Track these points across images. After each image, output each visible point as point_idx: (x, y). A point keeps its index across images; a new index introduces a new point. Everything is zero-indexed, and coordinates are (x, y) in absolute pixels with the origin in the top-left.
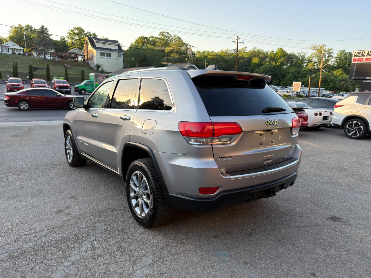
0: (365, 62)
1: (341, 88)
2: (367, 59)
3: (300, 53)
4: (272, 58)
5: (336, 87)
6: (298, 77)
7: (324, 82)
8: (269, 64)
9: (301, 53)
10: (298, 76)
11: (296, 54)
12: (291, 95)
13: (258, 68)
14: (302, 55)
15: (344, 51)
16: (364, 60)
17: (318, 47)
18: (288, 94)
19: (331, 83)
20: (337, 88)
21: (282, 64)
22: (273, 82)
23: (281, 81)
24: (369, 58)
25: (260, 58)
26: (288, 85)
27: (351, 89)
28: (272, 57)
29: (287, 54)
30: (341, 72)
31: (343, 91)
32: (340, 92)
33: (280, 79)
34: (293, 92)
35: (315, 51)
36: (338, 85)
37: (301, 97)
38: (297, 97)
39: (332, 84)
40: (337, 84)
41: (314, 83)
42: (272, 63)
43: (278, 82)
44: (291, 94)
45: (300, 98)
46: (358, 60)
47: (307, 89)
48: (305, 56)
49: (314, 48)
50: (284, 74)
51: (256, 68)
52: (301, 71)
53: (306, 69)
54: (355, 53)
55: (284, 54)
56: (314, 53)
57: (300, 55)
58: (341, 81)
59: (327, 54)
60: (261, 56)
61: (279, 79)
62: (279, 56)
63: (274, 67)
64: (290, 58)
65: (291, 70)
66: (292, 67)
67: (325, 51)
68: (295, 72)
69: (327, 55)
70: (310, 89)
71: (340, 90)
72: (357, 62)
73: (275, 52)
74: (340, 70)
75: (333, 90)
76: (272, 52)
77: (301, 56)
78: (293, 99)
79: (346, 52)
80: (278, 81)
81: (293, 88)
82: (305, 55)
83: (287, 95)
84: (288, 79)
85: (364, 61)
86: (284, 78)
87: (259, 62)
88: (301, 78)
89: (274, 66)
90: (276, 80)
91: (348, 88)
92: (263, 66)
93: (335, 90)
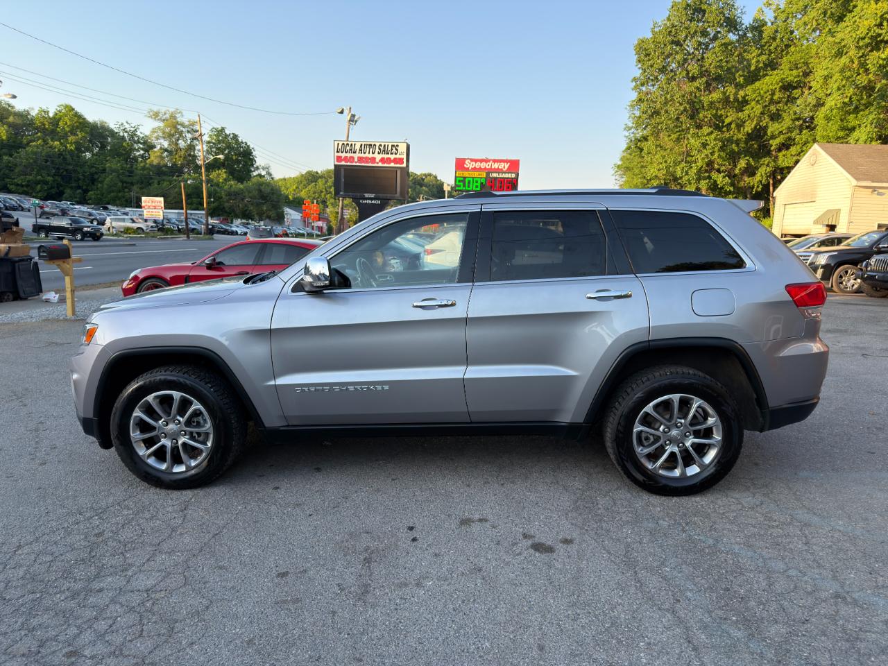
0: (358, 164)
1: (234, 211)
2: (360, 159)
3: (122, 124)
4: (46, 129)
5: (224, 208)
6: (132, 184)
7: (195, 198)
8: (43, 146)
9: (125, 124)
10: (130, 181)
11: (113, 126)
12: (145, 228)
13: (11, 155)
14: (128, 130)
15: (223, 129)
16: (356, 160)
17: (165, 114)
18: (135, 226)
19: (212, 200)
20: (226, 212)
21: (79, 148)
22: (64, 196)
23: (86, 191)
24: (363, 158)
25: (10, 125)
26: (109, 204)
27: (255, 213)
28: (47, 126)
29: (88, 123)
30: (224, 176)
31: (239, 218)
32: (234, 221)
33: (84, 187)
34: (146, 221)
35: (161, 125)
36: (226, 205)
37: (169, 232)
38: (160, 233)
39: (214, 202)
40: (223, 201)
41: (175, 198)
42: (50, 141)
43: (78, 196)
44: (143, 225)
45: (168, 234)
46: (346, 159)
47: (173, 214)
48: (138, 133)
49: (156, 115)
50: (92, 174)
51: (6, 154)
52: (136, 169)
53: (147, 166)
54: (338, 144)
55: (80, 123)
56: (159, 128)
57: (124, 130)
58: (229, 194)
59: (188, 132)
60: (11, 119)
61: (79, 187)
62: (68, 126)
63: (61, 155)
64: (98, 134)
65: (109, 165)
66: (108, 158)
67: (182, 125)
68: (121, 171)
69: (189, 136)
70: (187, 213)
71: (232, 214)
72: (343, 163)
73: (51, 115)
74: (223, 171)
75: (219, 215)
76: (43, 113)
77: (126, 132)
78: (153, 237)
79: (227, 132)
80: (79, 191)
81: (145, 211)
82: (136, 130)
83: (133, 229)
84: (105, 186)
85: (356, 162)
86: (93, 183)
87: (9, 138)
88: (139, 185)
89: (59, 150)
90: (71, 188)
91: (248, 212)
92: (25, 148)
93: (222, 215)
